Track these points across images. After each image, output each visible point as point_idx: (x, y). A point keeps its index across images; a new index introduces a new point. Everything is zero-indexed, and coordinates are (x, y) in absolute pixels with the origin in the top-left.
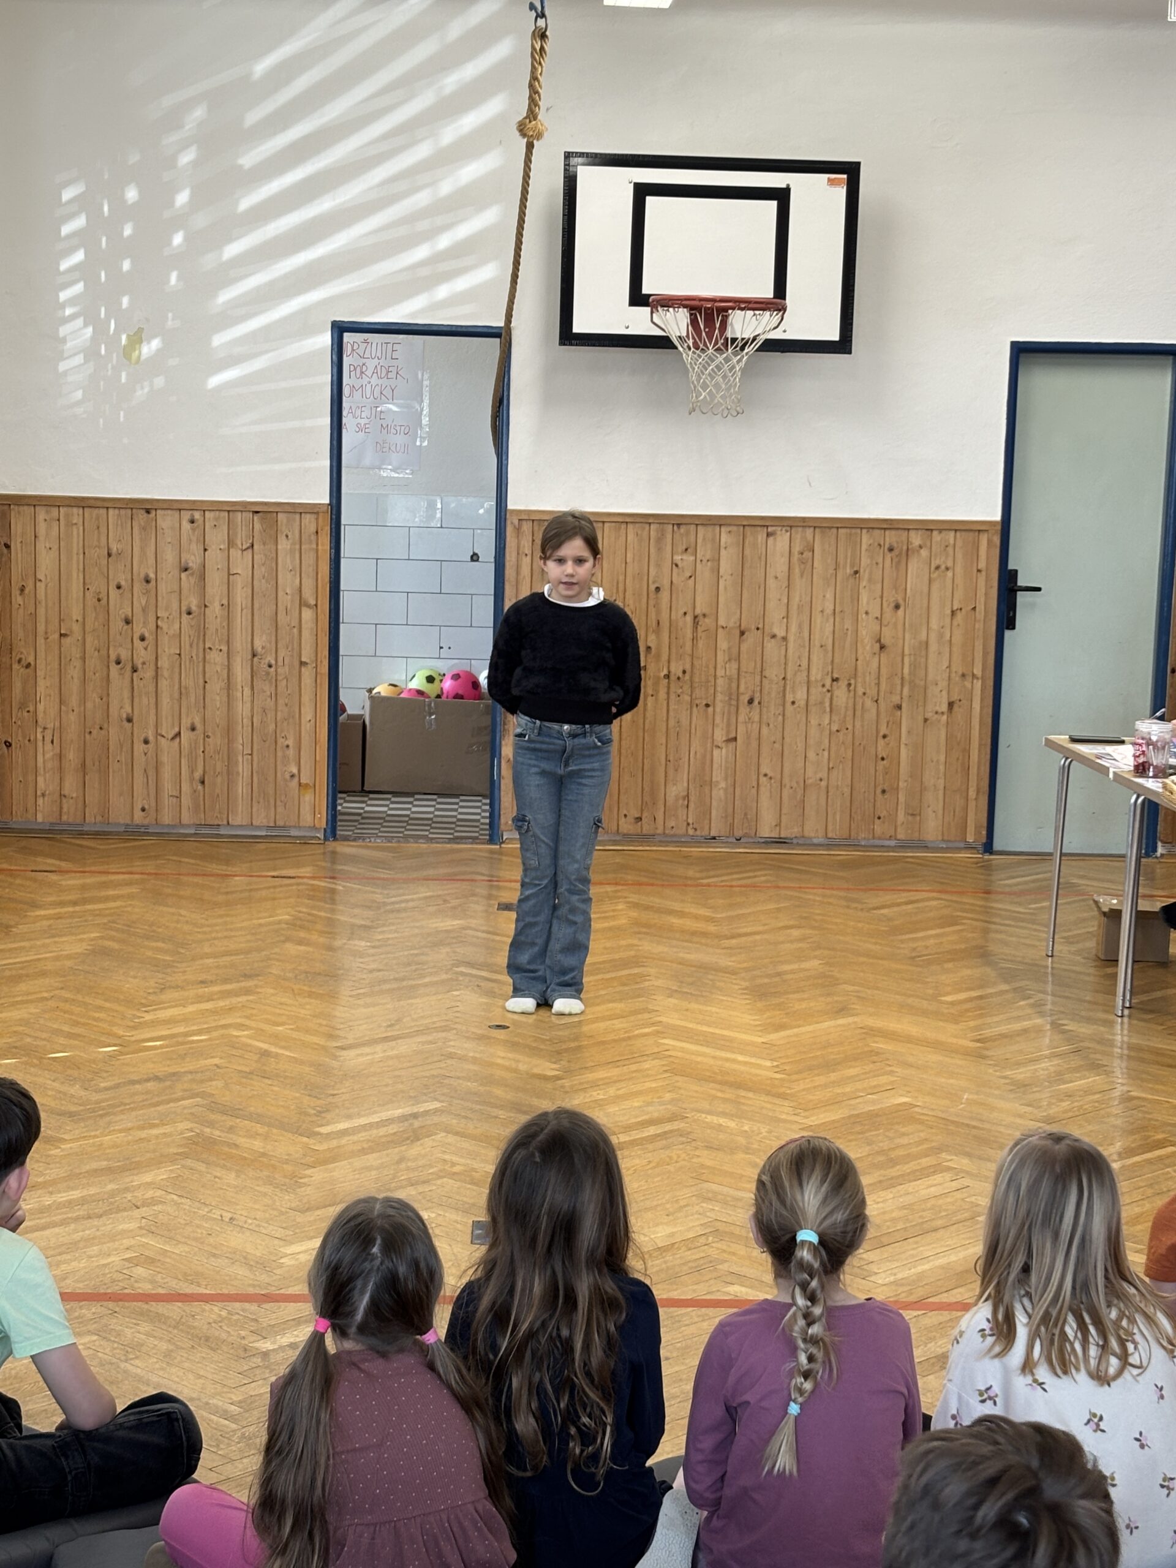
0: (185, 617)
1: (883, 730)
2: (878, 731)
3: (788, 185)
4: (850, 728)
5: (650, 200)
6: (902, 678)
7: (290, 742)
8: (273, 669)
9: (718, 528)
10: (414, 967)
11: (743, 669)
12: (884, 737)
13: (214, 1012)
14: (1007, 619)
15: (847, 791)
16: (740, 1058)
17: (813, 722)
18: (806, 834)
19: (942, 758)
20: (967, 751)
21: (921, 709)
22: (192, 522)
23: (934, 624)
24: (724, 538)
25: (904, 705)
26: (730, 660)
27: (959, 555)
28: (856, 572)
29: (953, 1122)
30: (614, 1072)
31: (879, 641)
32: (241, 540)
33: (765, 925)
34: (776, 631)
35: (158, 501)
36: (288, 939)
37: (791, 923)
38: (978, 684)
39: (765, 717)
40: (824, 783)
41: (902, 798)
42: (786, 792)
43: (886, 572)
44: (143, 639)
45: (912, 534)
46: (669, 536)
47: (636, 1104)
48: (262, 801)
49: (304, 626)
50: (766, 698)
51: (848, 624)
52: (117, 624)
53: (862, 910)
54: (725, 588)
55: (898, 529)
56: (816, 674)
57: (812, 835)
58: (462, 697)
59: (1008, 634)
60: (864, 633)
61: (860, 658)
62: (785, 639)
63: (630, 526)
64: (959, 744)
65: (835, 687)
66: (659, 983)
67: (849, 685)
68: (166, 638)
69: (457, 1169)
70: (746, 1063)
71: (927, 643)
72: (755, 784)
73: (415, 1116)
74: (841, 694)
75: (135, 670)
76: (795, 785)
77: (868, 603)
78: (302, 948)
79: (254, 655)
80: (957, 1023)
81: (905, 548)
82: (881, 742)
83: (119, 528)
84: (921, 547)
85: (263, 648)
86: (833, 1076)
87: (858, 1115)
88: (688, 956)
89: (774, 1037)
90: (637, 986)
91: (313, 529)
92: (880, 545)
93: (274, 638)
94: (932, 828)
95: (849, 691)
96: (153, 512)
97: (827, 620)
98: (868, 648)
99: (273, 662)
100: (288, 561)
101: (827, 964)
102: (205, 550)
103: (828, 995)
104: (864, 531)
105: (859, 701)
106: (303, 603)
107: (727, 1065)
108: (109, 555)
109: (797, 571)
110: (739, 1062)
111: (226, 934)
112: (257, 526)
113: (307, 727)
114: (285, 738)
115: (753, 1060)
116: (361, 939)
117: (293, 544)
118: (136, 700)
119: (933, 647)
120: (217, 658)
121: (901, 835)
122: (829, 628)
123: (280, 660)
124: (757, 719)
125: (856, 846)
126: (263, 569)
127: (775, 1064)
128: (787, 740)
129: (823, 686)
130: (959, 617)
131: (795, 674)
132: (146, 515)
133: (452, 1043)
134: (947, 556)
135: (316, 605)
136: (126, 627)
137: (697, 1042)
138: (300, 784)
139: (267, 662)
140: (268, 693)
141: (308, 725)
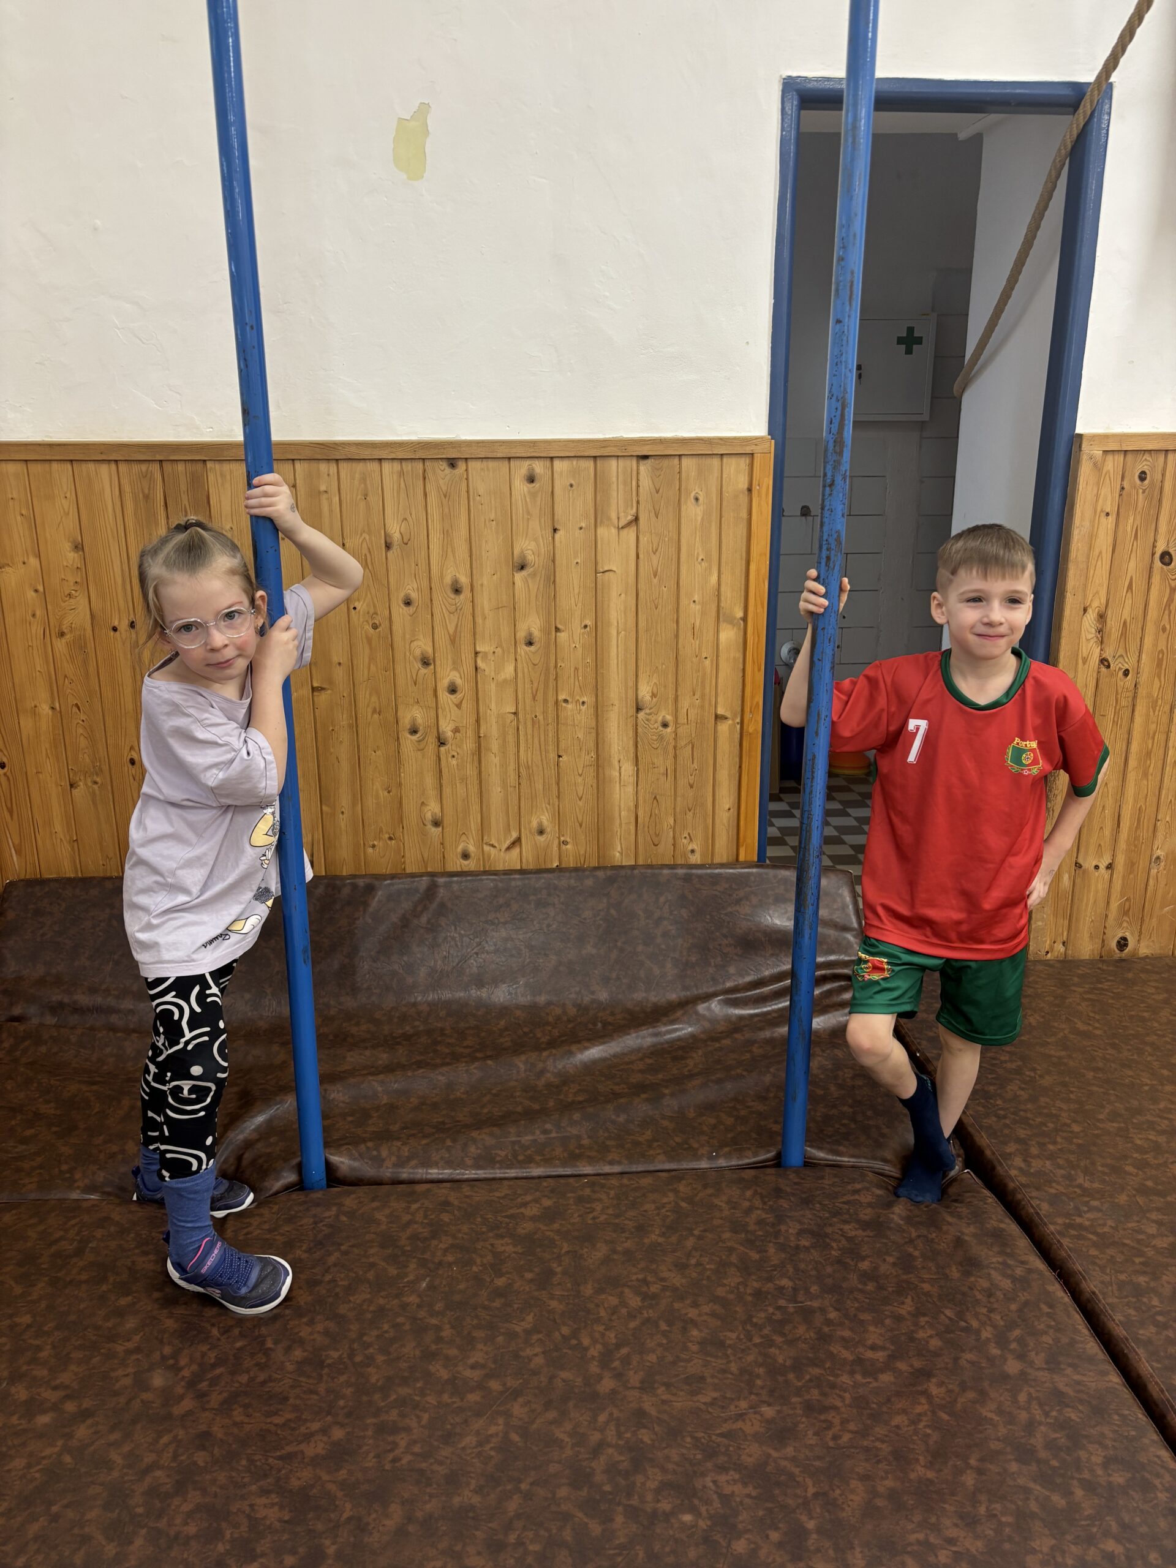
0: (523, 649)
8: (669, 730)
22: (531, 479)
32: (618, 508)
35: (470, 444)
44: (453, 690)
49: (721, 655)
52: (407, 669)
68: (493, 686)
75: (442, 743)
79: (638, 709)
83: (403, 495)
85: (653, 695)
91: (743, 486)
93: (671, 678)
96: (462, 466)
100: (699, 543)
102: (555, 530)
106: (721, 617)
108: (388, 546)
112: (646, 482)
113: (724, 816)
114: (691, 838)
117: (708, 512)
118: (447, 791)
120: (578, 715)
123: (682, 713)
126: (655, 559)
132: (448, 470)
135: (745, 619)
136: (423, 671)
139: (660, 719)
140: (662, 770)
141: (727, 814)
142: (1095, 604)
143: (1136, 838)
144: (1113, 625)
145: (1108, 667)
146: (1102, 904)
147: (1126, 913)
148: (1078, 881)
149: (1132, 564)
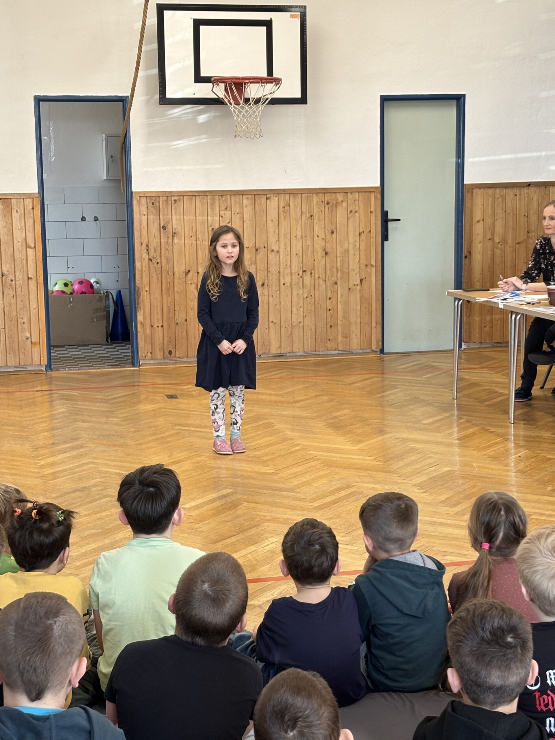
1: (329, 295)
2: (326, 296)
3: (271, 18)
4: (313, 295)
5: (202, 28)
6: (337, 269)
7: (25, 320)
8: (13, 282)
9: (241, 196)
10: (153, 429)
11: (258, 268)
12: (330, 299)
13: (74, 457)
14: (385, 237)
15: (313, 327)
16: (354, 457)
17: (294, 294)
18: (294, 351)
19: (358, 308)
20: (370, 304)
21: (347, 284)
23: (351, 240)
24: (245, 202)
25: (338, 282)
26: (251, 264)
27: (361, 205)
28: (312, 216)
29: (480, 476)
30: (300, 468)
31: (325, 250)
33: (306, 395)
34: (273, 248)
36: (75, 421)
37: (318, 393)
38: (374, 270)
39: (270, 292)
40: (301, 324)
41: (340, 329)
42: (283, 330)
43: (326, 215)
45: (338, 195)
46: (217, 202)
47: (325, 482)
48: (11, 352)
49: (28, 258)
50: (270, 283)
51: (309, 242)
53: (346, 385)
54: (247, 227)
55: (331, 193)
56: (295, 269)
57: (297, 351)
58: (85, 293)
59: (385, 243)
60: (317, 246)
61: (316, 259)
62: (278, 252)
63: (197, 197)
64: (366, 300)
65: (304, 275)
66: (281, 426)
67: (311, 273)
69: (269, 518)
70: (359, 459)
71: (348, 250)
72: (267, 327)
73: (224, 496)
74: (307, 278)
76: (287, 326)
77: (318, 231)
78: (87, 424)
79: (3, 276)
80: (440, 433)
81: (335, 202)
82: (328, 301)
84: (342, 201)
85: (8, 271)
86: (406, 461)
87: (433, 477)
88: (284, 413)
89: (360, 446)
90: (272, 429)
91: (31, 207)
92: (322, 201)
93: (13, 266)
94: (355, 343)
95: (311, 276)
97: (299, 241)
98: (319, 254)
99: (13, 279)
100: (18, 224)
101: (352, 411)
103: (368, 425)
104: (314, 195)
105: (317, 281)
106: (27, 246)
107: (351, 460)
109: (282, 216)
110: (355, 459)
111: (41, 420)
113: (34, 312)
114: (22, 318)
115: (361, 457)
116: (113, 417)
117: (21, 215)
119: (351, 252)
121: (340, 348)
122: (300, 245)
123: (17, 277)
124: (266, 293)
125: (319, 355)
126: (5, 229)
127: (373, 458)
128: (282, 303)
129: (299, 275)
130: (363, 235)
131: (284, 270)
133: (208, 462)
134: (355, 206)
135: (35, 247)
137: (327, 452)
138: (32, 343)
139: (10, 279)
140: (12, 295)
141: (34, 311)
142: (145, 242)
143: (169, 317)
144: (151, 248)
145: (152, 261)
146: (161, 339)
147: (170, 342)
148: (152, 331)
149: (154, 230)
